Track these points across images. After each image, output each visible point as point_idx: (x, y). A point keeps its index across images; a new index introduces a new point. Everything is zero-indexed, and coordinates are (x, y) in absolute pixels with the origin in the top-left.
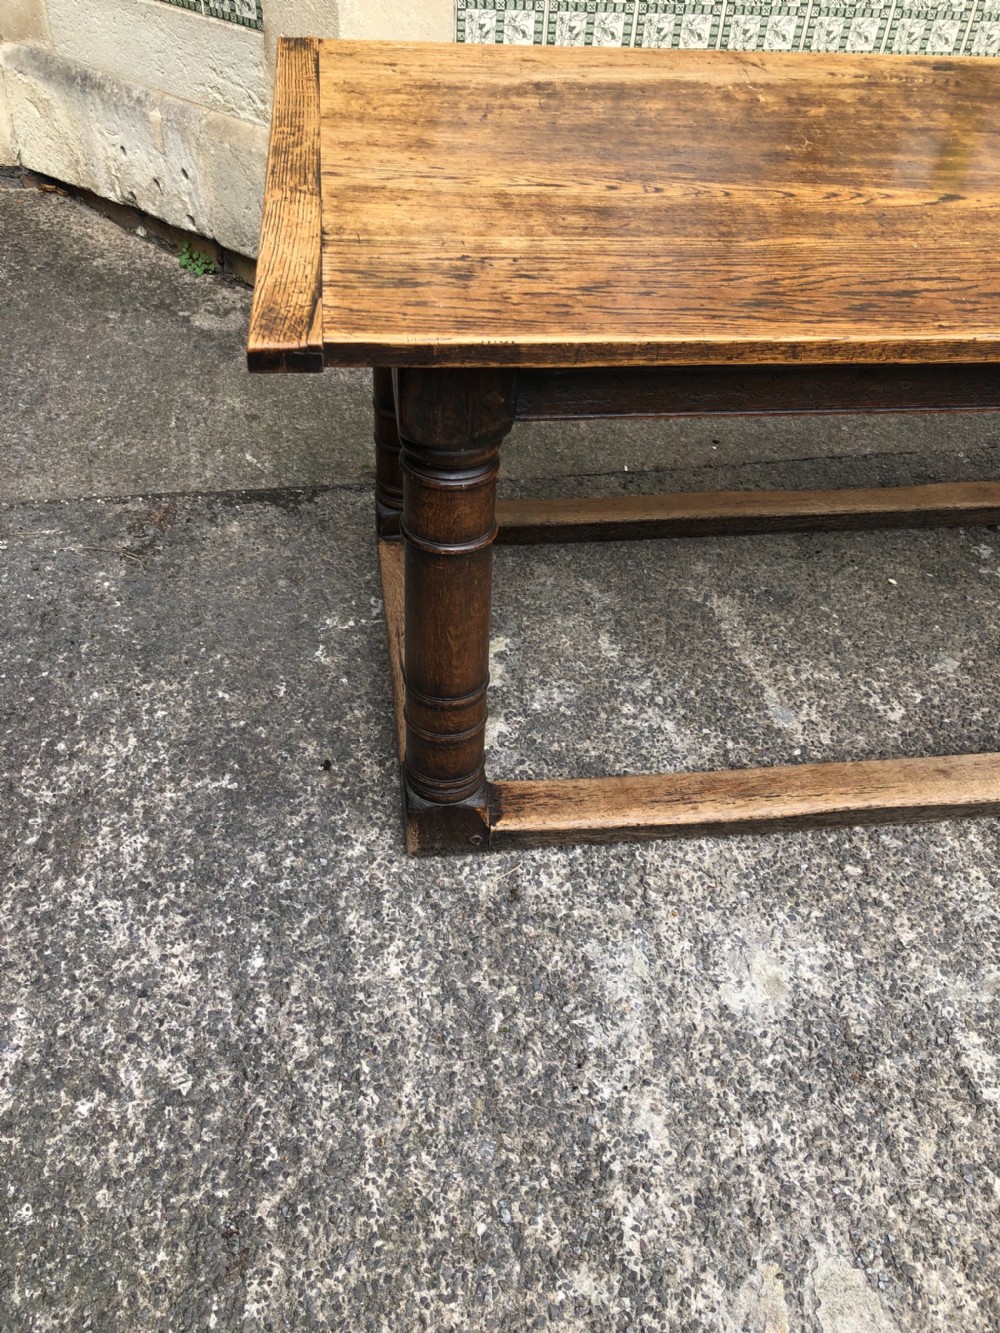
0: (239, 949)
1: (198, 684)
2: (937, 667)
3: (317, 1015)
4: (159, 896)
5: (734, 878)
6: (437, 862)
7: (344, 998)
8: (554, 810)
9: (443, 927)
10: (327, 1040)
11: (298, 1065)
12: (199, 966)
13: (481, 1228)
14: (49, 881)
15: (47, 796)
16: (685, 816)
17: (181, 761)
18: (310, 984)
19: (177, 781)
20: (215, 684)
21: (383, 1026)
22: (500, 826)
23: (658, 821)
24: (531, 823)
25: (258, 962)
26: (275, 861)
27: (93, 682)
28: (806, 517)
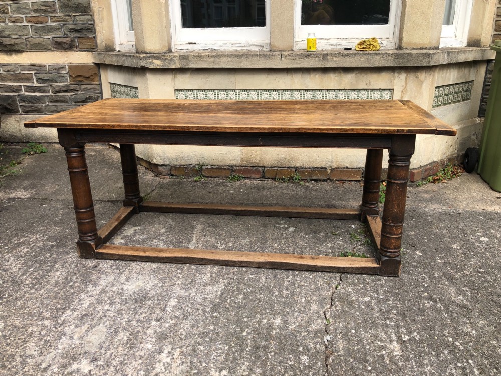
0: (30, 267)
1: (64, 228)
2: (243, 241)
3: (36, 278)
4: (22, 258)
5: (149, 269)
6: (84, 260)
7: (43, 277)
8: (112, 249)
9: (75, 269)
10: (33, 282)
11: (24, 284)
12: (20, 269)
13: (35, 312)
14: (4, 253)
15: (16, 242)
16: (142, 254)
17: (48, 239)
18: (39, 274)
19: (44, 242)
20: (67, 229)
21: (47, 282)
22: (97, 251)
23: (135, 254)
24: (105, 251)
25: (32, 269)
26: (50, 256)
27: (42, 226)
28: (234, 210)
